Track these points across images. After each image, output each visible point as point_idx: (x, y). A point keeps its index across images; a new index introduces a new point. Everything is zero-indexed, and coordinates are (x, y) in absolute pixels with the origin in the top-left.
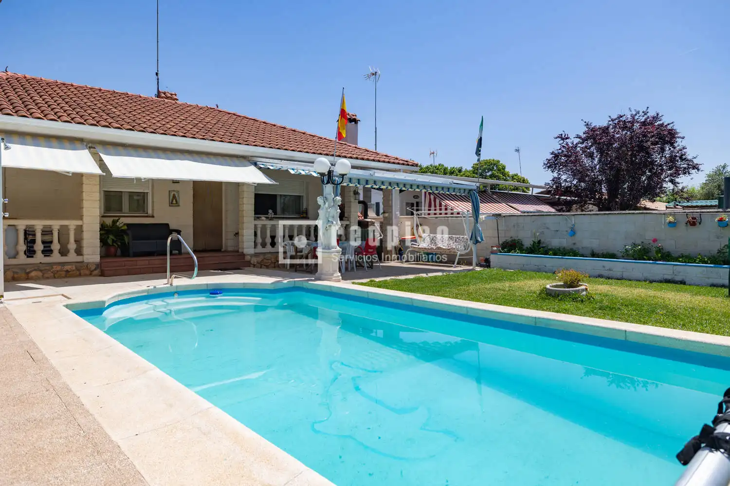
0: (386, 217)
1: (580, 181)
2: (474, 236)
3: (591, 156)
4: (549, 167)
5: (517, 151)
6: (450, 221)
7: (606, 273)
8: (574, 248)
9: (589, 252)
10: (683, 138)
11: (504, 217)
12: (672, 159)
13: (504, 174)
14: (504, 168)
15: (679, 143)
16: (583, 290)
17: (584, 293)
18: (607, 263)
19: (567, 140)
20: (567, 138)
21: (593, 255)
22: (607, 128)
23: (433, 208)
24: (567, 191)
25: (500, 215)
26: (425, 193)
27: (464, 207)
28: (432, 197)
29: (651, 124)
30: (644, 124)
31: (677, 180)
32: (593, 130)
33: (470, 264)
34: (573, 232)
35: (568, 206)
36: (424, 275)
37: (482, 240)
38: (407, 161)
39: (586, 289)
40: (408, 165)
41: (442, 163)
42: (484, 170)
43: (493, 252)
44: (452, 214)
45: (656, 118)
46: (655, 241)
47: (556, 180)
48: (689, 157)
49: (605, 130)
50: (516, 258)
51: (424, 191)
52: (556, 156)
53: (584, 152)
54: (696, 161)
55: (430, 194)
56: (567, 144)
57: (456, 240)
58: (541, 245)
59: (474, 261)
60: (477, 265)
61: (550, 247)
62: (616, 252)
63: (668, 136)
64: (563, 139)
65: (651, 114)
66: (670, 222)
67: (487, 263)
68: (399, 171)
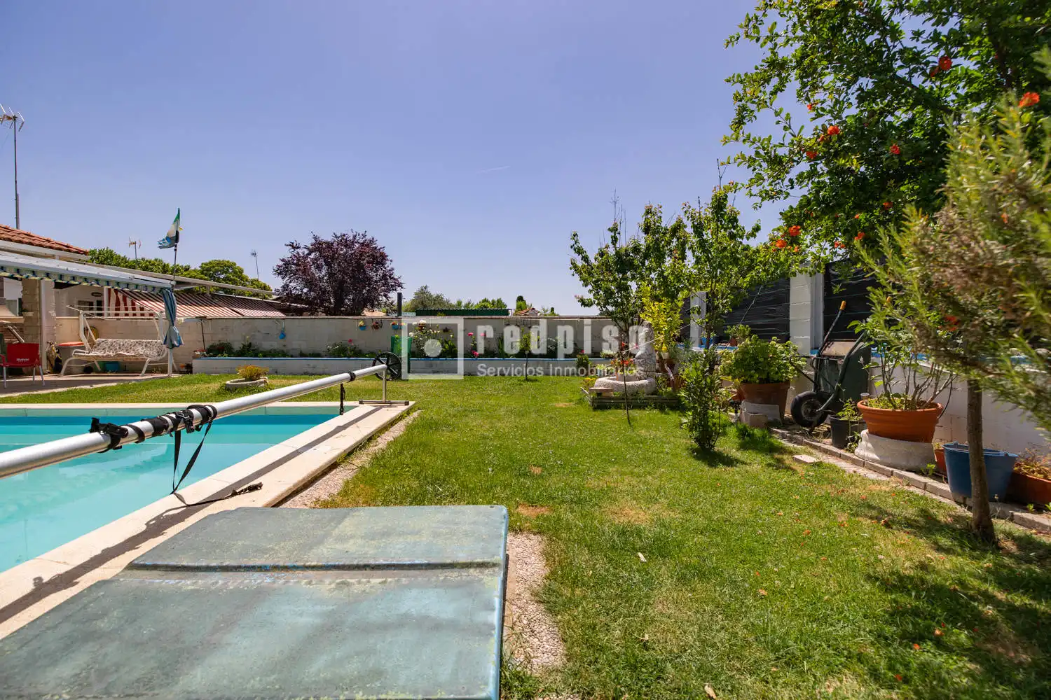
0: (30, 317)
1: (310, 290)
2: (168, 341)
3: (319, 268)
4: (279, 274)
5: (254, 254)
6: (139, 324)
7: (310, 370)
8: (285, 349)
9: (298, 353)
10: (391, 261)
11: (211, 319)
12: (384, 277)
13: (242, 278)
14: (241, 271)
15: (389, 265)
16: (261, 383)
17: (263, 385)
18: (313, 362)
19: (298, 250)
20: (298, 248)
21: (302, 355)
22: (332, 244)
23: (122, 306)
24: (298, 299)
25: (205, 317)
26: (109, 290)
27: (158, 307)
28: (120, 296)
29: (368, 246)
30: (362, 244)
31: (389, 295)
32: (320, 243)
33: (165, 371)
34: (283, 335)
35: (299, 312)
36: (88, 387)
37: (180, 344)
38: (67, 246)
39: (265, 382)
40: (70, 251)
41: (160, 258)
42: (217, 271)
43: (195, 357)
44: (142, 315)
45: (372, 241)
46: (350, 341)
47: (285, 287)
48: (396, 277)
49: (329, 245)
50: (223, 361)
51: (106, 288)
52: (287, 263)
53: (314, 263)
54: (400, 281)
55: (116, 291)
56: (298, 253)
57: (146, 346)
58: (252, 348)
59: (170, 369)
60: (174, 372)
61: (261, 349)
62: (321, 352)
63: (379, 259)
64: (293, 247)
65: (369, 237)
66: (361, 326)
67: (189, 369)
68: (53, 257)
